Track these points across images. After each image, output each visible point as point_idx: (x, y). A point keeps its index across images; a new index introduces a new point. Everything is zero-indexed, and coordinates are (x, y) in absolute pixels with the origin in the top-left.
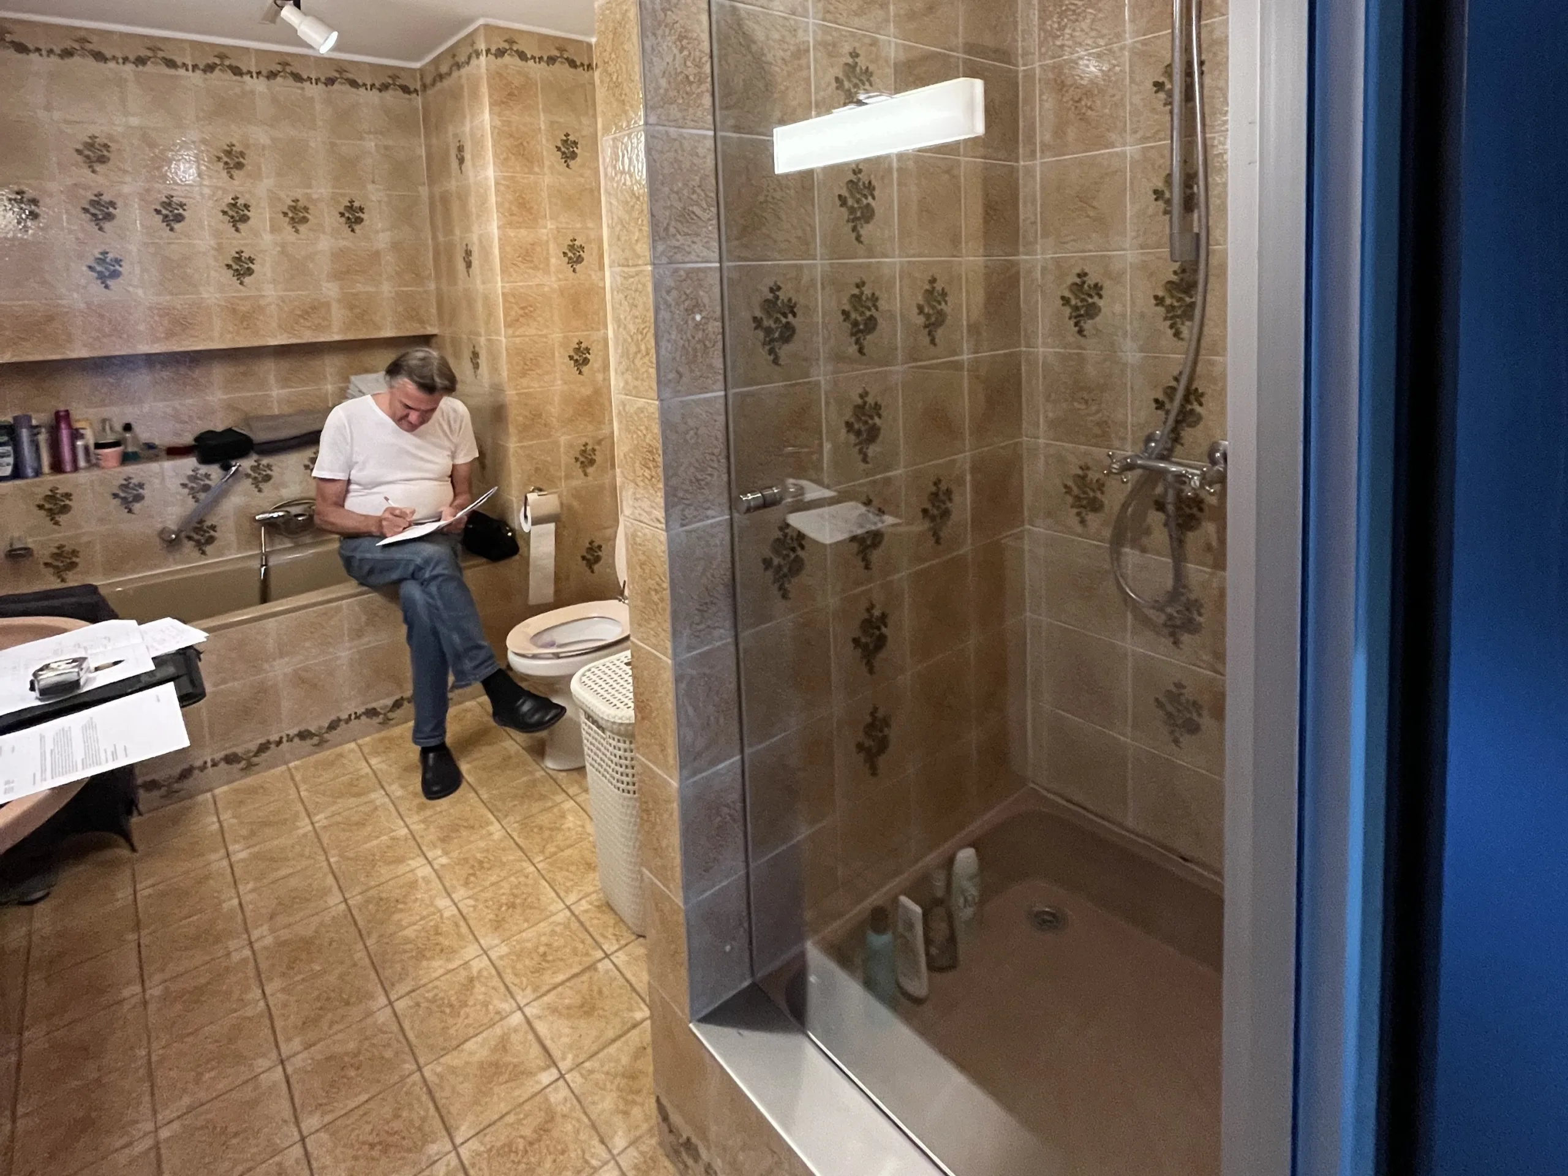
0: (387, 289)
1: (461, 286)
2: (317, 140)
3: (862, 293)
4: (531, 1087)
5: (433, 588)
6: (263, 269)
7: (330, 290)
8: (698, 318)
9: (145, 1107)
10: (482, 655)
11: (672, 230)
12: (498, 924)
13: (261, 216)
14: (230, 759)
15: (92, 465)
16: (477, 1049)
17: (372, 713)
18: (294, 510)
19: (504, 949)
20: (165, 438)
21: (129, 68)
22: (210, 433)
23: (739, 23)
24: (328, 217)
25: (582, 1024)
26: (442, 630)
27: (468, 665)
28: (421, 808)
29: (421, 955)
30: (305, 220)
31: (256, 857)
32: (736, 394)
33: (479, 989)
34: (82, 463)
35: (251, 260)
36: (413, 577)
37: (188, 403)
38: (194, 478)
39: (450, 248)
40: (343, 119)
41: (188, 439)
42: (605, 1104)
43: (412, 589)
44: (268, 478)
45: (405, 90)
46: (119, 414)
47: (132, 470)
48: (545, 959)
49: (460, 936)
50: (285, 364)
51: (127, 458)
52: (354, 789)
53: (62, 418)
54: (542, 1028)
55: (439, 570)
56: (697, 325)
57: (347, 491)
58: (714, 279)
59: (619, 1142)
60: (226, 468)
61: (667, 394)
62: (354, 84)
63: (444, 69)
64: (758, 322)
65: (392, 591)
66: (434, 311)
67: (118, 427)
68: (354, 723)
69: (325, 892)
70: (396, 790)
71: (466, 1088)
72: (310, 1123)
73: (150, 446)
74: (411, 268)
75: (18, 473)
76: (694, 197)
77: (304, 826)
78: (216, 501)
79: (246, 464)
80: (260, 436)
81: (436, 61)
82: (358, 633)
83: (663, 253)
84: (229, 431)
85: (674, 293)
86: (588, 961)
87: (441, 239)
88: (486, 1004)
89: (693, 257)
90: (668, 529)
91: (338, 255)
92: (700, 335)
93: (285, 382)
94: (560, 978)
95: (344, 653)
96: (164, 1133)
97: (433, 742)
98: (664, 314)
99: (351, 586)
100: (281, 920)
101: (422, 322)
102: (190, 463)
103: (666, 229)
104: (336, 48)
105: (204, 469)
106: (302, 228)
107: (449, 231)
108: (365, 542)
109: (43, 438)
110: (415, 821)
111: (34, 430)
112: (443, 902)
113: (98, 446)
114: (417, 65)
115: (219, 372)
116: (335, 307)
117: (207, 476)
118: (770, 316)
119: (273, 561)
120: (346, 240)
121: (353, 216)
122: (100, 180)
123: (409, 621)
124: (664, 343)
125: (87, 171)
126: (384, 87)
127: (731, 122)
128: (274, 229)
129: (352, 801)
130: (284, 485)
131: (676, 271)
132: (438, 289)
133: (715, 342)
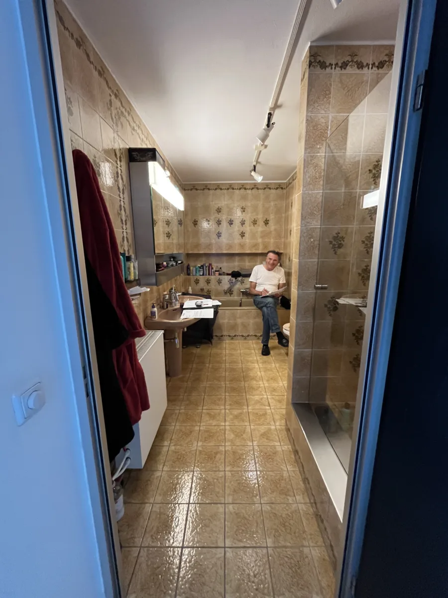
0: (272, 240)
1: (289, 240)
2: (260, 204)
3: (371, 236)
4: (264, 407)
5: (269, 309)
6: (247, 235)
7: (260, 240)
8: (312, 240)
9: (206, 381)
10: (277, 327)
11: (307, 218)
12: (268, 381)
13: (247, 223)
14: (229, 336)
15: (214, 275)
16: (257, 398)
17: (256, 336)
18: (247, 290)
19: (267, 385)
20: (226, 272)
21: (226, 191)
22: (234, 271)
23: (335, 159)
24: (261, 222)
25: (278, 403)
26: (270, 320)
27: (274, 328)
28: (260, 356)
29: (252, 379)
30: (256, 224)
31: (229, 353)
32: (321, 261)
33: (260, 389)
34: (213, 274)
35: (244, 233)
36: (265, 306)
37: (231, 264)
38: (230, 280)
39: (287, 229)
40: (267, 198)
41: (230, 272)
42: (277, 417)
43: (265, 309)
44: (244, 282)
45: (282, 188)
46: (220, 265)
47: (220, 277)
48: (274, 390)
49: (260, 379)
50: (250, 257)
51: (220, 274)
52: (249, 349)
53: (210, 265)
54: (270, 400)
55: (271, 305)
56: (312, 242)
57: (256, 286)
58: (318, 230)
59: (278, 424)
60: (236, 279)
61: (301, 258)
62: (270, 188)
63: (291, 181)
64: (331, 242)
65: (261, 308)
66: (282, 246)
67: (219, 267)
68: (252, 337)
69: (239, 363)
70: (257, 352)
71: (253, 402)
72: (227, 394)
73: (224, 273)
74: (279, 236)
75: (203, 275)
76: (315, 209)
77: (239, 351)
78: (234, 285)
79: (240, 279)
80: (243, 273)
81: (289, 180)
82: (255, 318)
83: (304, 223)
84: (238, 271)
85: (306, 234)
86: (283, 394)
87: (286, 228)
88: (261, 392)
89: (312, 224)
90: (298, 291)
91: (262, 232)
92: (312, 244)
93: (249, 262)
94: (276, 394)
95: (252, 321)
96: (207, 385)
97: (265, 344)
98: (303, 239)
99: (255, 307)
100: (231, 364)
101: (279, 249)
102: (230, 277)
103: (305, 217)
104: (262, 180)
105: (232, 279)
106: (255, 225)
107: (287, 225)
108: (258, 297)
109: (207, 268)
110: (258, 358)
111: (206, 267)
112: (259, 373)
113: (216, 271)
114: (285, 181)
115: (237, 258)
116: (260, 245)
117: (233, 280)
118: (335, 241)
119: (243, 300)
120: (265, 228)
121: (266, 222)
122: (219, 216)
123: (263, 316)
124: (302, 246)
125: (217, 214)
126: (277, 188)
127: (329, 188)
128: (250, 226)
129: (248, 350)
130: (246, 284)
131: (307, 228)
132: (284, 241)
133: (316, 247)
